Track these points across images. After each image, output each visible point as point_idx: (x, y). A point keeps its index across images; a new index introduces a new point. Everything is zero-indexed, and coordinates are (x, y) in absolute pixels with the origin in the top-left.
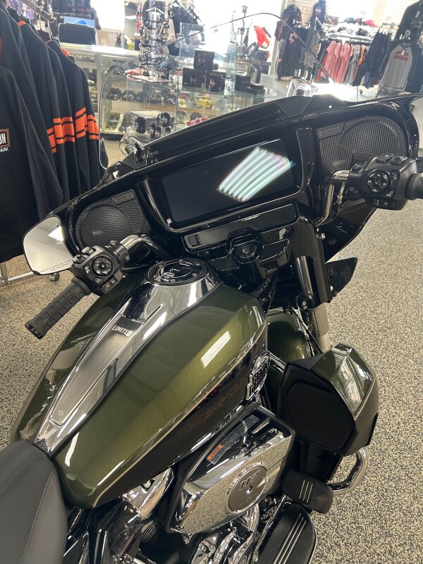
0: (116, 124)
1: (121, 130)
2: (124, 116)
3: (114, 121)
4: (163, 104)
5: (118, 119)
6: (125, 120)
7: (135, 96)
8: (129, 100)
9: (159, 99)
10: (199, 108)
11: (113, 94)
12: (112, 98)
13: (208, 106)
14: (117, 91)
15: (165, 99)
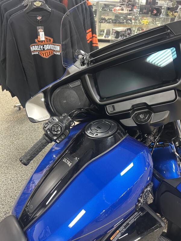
0: (103, 34)
1: (105, 37)
2: (106, 31)
3: (102, 33)
4: (125, 23)
5: (104, 32)
6: (107, 32)
7: (113, 20)
8: (109, 23)
9: (123, 21)
10: (143, 24)
11: (102, 20)
12: (102, 22)
13: (147, 24)
14: (104, 19)
15: (126, 21)
